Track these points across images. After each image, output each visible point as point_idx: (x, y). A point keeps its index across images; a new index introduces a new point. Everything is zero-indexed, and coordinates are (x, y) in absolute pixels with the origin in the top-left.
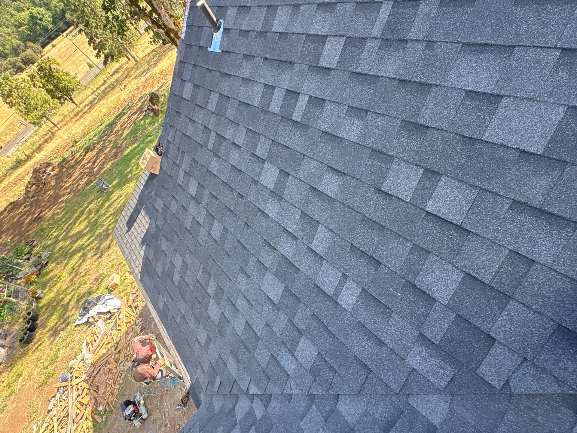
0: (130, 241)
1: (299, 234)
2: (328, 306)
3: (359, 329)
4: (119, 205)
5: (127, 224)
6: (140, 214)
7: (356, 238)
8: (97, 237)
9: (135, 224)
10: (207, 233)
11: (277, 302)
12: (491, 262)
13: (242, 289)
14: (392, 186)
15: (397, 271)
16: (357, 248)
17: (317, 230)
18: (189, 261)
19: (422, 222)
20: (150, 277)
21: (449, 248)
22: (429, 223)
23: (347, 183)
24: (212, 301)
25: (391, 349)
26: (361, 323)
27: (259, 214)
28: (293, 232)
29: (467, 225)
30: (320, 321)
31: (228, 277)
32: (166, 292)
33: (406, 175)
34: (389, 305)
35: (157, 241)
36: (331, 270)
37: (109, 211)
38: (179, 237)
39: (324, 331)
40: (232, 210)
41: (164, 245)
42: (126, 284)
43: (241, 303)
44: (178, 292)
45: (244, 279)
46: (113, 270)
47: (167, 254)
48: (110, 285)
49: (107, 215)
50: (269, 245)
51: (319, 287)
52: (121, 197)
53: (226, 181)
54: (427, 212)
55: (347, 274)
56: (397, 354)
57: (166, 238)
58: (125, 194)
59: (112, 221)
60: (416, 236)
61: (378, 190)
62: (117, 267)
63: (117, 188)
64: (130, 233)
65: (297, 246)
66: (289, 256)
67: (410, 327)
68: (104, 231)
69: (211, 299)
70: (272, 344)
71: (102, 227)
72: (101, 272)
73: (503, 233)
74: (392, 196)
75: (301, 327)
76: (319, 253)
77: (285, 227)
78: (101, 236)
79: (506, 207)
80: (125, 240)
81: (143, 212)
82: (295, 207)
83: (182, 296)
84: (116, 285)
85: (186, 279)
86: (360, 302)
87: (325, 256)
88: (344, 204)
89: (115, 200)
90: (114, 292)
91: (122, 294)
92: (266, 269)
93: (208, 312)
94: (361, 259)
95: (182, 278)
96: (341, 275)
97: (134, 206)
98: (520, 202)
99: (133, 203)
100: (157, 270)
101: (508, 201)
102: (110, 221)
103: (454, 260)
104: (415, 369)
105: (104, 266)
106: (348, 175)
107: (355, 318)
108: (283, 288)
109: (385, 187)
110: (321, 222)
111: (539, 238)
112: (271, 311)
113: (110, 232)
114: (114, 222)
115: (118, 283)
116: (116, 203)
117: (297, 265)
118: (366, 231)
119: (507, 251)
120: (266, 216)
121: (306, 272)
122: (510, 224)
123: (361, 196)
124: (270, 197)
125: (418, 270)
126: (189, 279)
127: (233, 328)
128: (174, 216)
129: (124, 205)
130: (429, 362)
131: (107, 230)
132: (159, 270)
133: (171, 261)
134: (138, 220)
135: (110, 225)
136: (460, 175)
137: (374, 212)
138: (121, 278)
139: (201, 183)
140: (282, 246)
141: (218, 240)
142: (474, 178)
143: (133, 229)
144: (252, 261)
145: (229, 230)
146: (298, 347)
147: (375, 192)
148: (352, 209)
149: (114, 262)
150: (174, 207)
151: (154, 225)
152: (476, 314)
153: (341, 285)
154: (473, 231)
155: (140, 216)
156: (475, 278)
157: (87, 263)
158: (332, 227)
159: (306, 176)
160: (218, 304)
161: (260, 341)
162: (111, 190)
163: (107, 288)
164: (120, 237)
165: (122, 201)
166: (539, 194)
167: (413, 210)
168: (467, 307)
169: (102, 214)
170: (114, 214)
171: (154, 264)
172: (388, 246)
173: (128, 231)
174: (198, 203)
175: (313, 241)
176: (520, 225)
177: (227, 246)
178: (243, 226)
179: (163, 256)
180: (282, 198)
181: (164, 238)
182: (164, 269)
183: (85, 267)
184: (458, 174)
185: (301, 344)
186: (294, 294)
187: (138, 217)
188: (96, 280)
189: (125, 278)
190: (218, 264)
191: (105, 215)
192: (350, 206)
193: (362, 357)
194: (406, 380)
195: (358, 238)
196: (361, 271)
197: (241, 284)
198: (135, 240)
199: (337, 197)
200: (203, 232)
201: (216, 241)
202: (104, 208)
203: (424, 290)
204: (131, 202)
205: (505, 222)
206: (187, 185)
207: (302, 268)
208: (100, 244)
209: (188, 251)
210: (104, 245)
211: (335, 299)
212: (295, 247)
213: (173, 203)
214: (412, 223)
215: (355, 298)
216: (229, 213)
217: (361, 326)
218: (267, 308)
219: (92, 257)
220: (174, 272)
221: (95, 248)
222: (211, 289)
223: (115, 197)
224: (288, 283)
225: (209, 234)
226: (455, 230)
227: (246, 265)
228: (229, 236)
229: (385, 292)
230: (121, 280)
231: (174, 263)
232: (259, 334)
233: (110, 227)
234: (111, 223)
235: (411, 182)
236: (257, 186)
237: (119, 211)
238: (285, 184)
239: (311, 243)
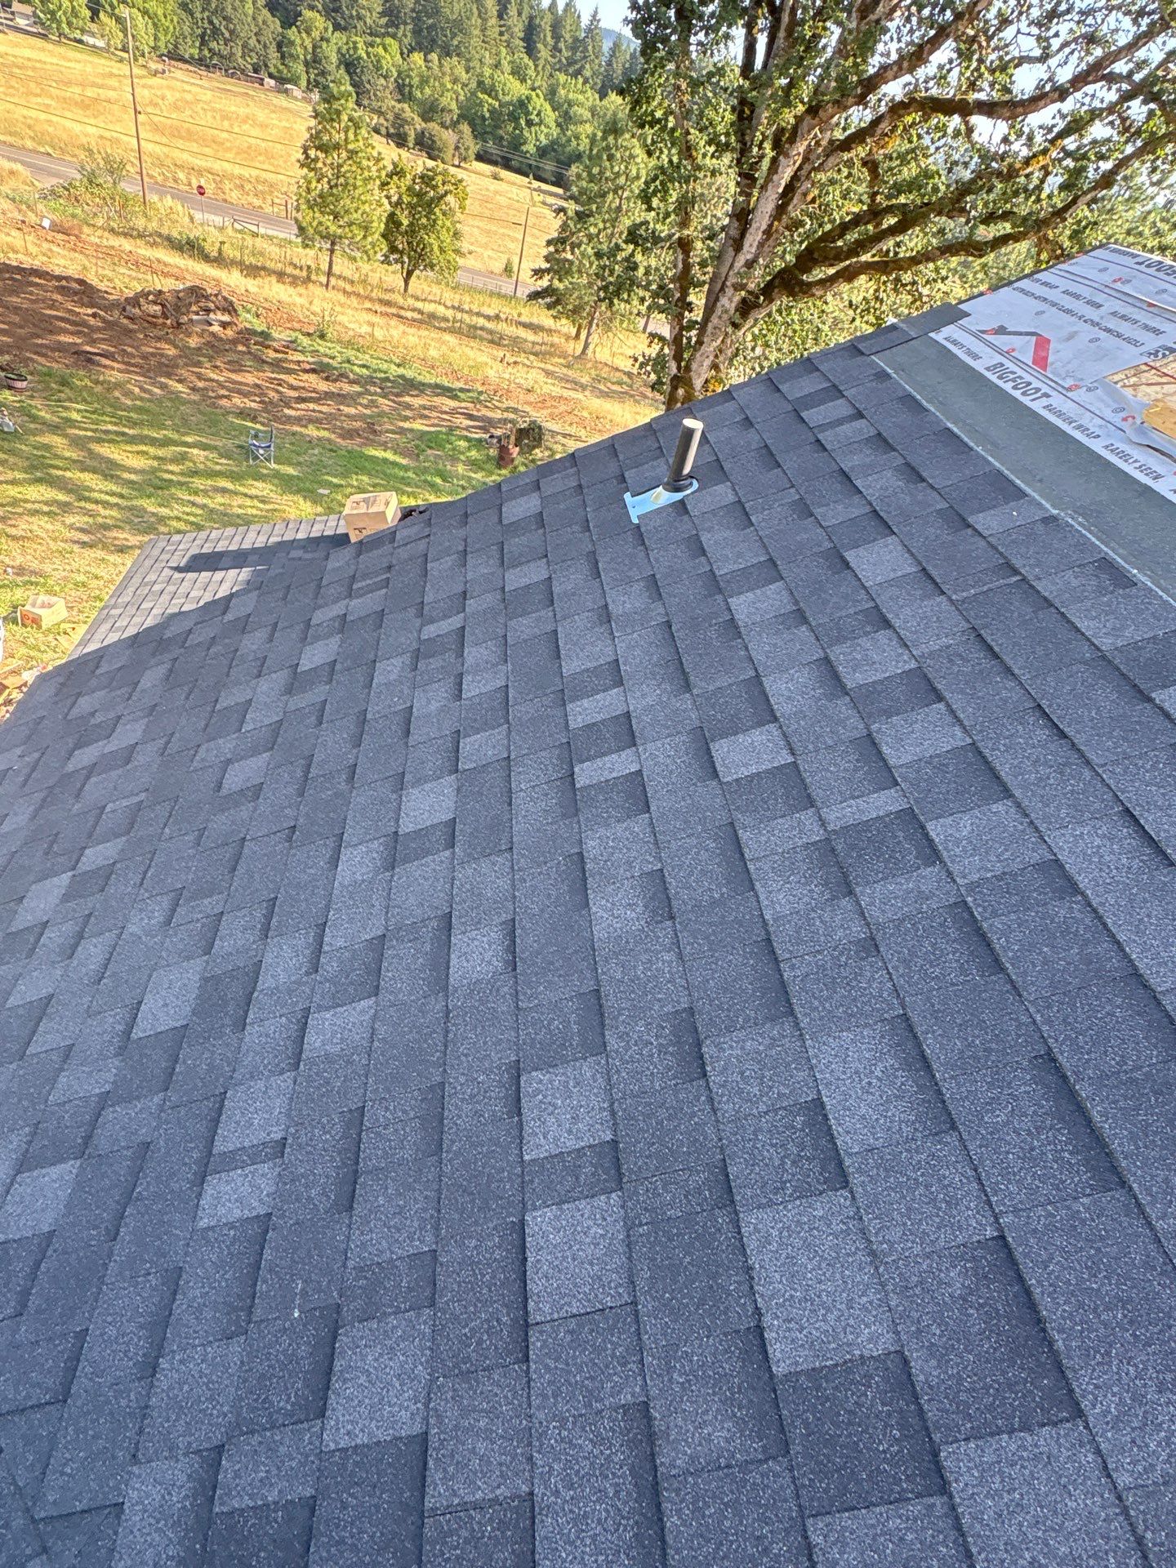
1: (330, 966)
2: (185, 1164)
3: (163, 1283)
7: (384, 1104)
10: (229, 756)
11: (137, 1033)
13: (132, 928)
15: (351, 1264)
16: (362, 1124)
17: (360, 1000)
18: (140, 759)
24: (66, 878)
26: (180, 1276)
27: (331, 843)
28: (326, 948)
30: (138, 1173)
31: (145, 873)
32: (36, 756)
34: (258, 1313)
35: (153, 655)
36: (279, 1105)
38: (187, 698)
39: (118, 1202)
40: (310, 776)
41: (151, 678)
43: (93, 951)
44: (51, 782)
45: (159, 917)
47: (134, 698)
50: (269, 917)
51: (222, 1106)
53: (369, 716)
55: (288, 1150)
57: (171, 671)
65: (299, 983)
66: (266, 982)
67: (225, 1409)
69: (70, 874)
75: (101, 1138)
76: (305, 1046)
77: (329, 923)
82: (387, 913)
83: (44, 800)
85: (93, 779)
86: (232, 1233)
87: (305, 1065)
92: (208, 951)
93: (34, 887)
94: (339, 1154)
95: (91, 771)
96: (278, 1136)
100: (81, 701)
107: (186, 1255)
108: (178, 1024)
110: (381, 996)
112: (106, 1037)
117: (251, 1015)
118: (412, 1115)
120: (335, 861)
121: (244, 1048)
124: (381, 840)
125: (376, 1310)
126: (95, 789)
127: (20, 975)
132: (84, 704)
133: (119, 717)
139: (338, 666)
140: (282, 949)
141: (224, 792)
144: (212, 905)
145: (261, 800)
146: (44, 1171)
150: (252, 642)
153: (255, 1155)
158: (382, 1030)
160: (66, 898)
171: (94, 682)
175: (328, 1009)
177: (221, 823)
178: (285, 825)
179: (123, 690)
180: (393, 868)
181: (168, 666)
182: (93, 714)
185: (55, 1171)
186: (176, 1062)
190: (167, 830)
195: (387, 1109)
196: (311, 1178)
197: (142, 919)
200: (227, 745)
201: (219, 786)
203: (337, 1365)
206: (317, 638)
207: (252, 1032)
209: (163, 741)
211: (211, 1167)
212: (293, 979)
213: (261, 634)
215: (237, 1213)
216: (299, 773)
217: (173, 1280)
218: (113, 1021)
220: (97, 742)
222: (95, 856)
224: (199, 1025)
225: (229, 762)
227: (192, 898)
228: (244, 812)
229: (286, 1274)
231: (118, 730)
236: (393, 792)
238: (428, 853)
239: (320, 1008)
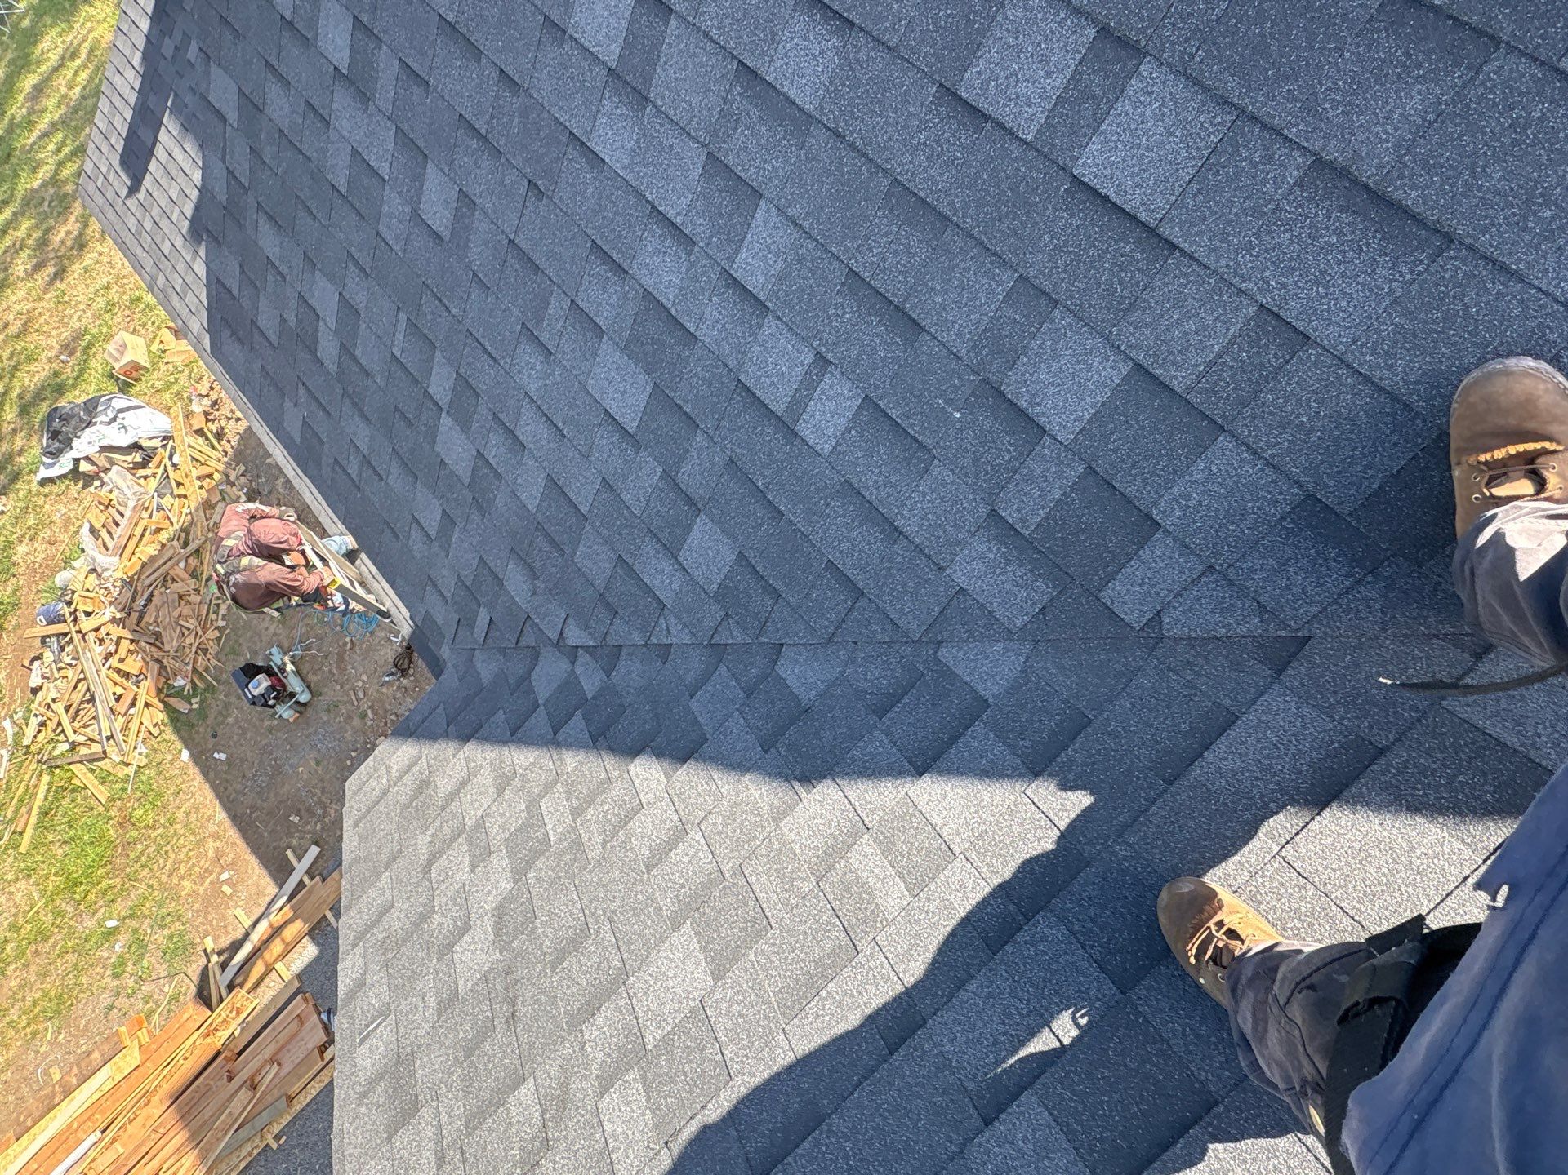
0: (148, 224)
1: (697, 228)
2: (770, 441)
3: (844, 498)
4: (77, 90)
5: (125, 162)
6: (163, 128)
7: (864, 249)
8: (27, 203)
9: (153, 166)
10: (408, 209)
11: (631, 427)
12: (1205, 336)
13: (532, 388)
14: (993, 83)
15: (963, 353)
16: (863, 280)
17: (753, 217)
18: (360, 299)
19: (1055, 209)
20: (243, 344)
21: (1109, 292)
22: (1073, 215)
23: (857, 61)
24: (446, 421)
25: (917, 546)
26: (851, 484)
27: (573, 152)
28: (678, 220)
29: (1173, 228)
30: (747, 478)
31: (485, 351)
32: (302, 391)
33: (1039, 44)
34: (928, 442)
35: (241, 226)
36: (786, 343)
37: (45, 110)
38: (315, 218)
39: (757, 502)
40: (483, 131)
41: (269, 242)
42: (170, 367)
43: (530, 428)
44: (339, 391)
45: (537, 361)
46: (116, 320)
47: (286, 271)
48: (117, 366)
49: (43, 126)
50: (606, 258)
51: (748, 389)
52: (74, 55)
53: (450, 17)
54: (1077, 181)
55: (829, 356)
56: (929, 557)
57: (271, 218)
58: (87, 45)
59: (67, 150)
60: (1031, 253)
61: (949, 94)
62: (127, 312)
63: (48, 20)
64: (141, 195)
65: (692, 265)
66: (667, 297)
67: (971, 497)
68: (44, 185)
69: (444, 415)
70: (620, 534)
71: (34, 170)
72: (75, 324)
73: (1257, 256)
74: (987, 118)
75: (697, 492)
76: (754, 292)
77: (657, 203)
78: (41, 204)
79: (1293, 175)
80: (132, 223)
81: (170, 126)
82: (689, 134)
83: (355, 404)
84: (137, 367)
85: (358, 353)
86: (853, 432)
87: (771, 301)
88: (839, 135)
89: (56, 69)
90: (137, 389)
91: (167, 396)
92: (599, 332)
93: (437, 449)
94: (869, 314)
95: (346, 350)
96: (810, 357)
97: (133, 98)
98: (1331, 165)
99: (127, 83)
100: (262, 322)
101: (1300, 160)
102: (58, 150)
103: (1115, 326)
104: (966, 590)
105: (82, 306)
106: (862, 29)
107: (839, 472)
108: (649, 390)
109: (970, 87)
110: (766, 193)
111: (1343, 276)
112: (616, 452)
113: (70, 188)
114: (73, 154)
115: (144, 361)
116: (61, 82)
117: (688, 325)
118: (895, 229)
119: (1252, 310)
120: (596, 160)
121: (714, 347)
122: (1286, 231)
123: (895, 111)
124: (607, 94)
125: (1016, 352)
126: (367, 353)
127: (513, 492)
128: (285, 142)
129: (93, 93)
130: (998, 576)
131: (54, 181)
132: (267, 321)
133: (301, 297)
134: (159, 152)
135: (61, 164)
136: (1198, 59)
137: (925, 170)
138: (148, 346)
139: (364, 18)
140: (646, 265)
141: (446, 235)
142: (1233, 75)
143: (147, 181)
144: (557, 306)
145: (478, 202)
146: (689, 541)
147: (937, 101)
148: (864, 155)
149: (113, 294)
150: (280, 107)
151: (219, 170)
152: (1133, 466)
153: (810, 384)
154: (1185, 246)
155: (163, 136)
156: (1153, 377)
157: (20, 294)
158: (797, 211)
159: (727, 21)
160: (465, 427)
161: (588, 527)
162: (26, 23)
163: (112, 376)
164: (111, 210)
165: (84, 76)
166: (1388, 142)
167: (1038, 170)
168: (1115, 451)
169: (18, 119)
170: (64, 122)
171: (245, 303)
172: (949, 280)
173: (133, 190)
174: (365, 98)
175: (737, 252)
176: (1310, 234)
177: (478, 254)
178: (522, 191)
179: (270, 278)
180: (647, 99)
181: (263, 219)
182: (283, 320)
183: (17, 307)
184: (1192, 56)
185: (695, 535)
186: (680, 408)
187: (156, 140)
188: (68, 348)
189: (161, 347)
190: (454, 311)
191: (29, 124)
192: (859, 143)
193: (844, 564)
194: (941, 613)
195: (870, 249)
196: (867, 349)
197: (529, 375)
198: (164, 223)
199: (822, 108)
200: (393, 204)
201: (437, 236)
202: (21, 98)
203: (1023, 404)
204: (118, 81)
205: (1274, 224)
206: (313, 23)
207: (705, 333)
208: (48, 230)
209: (352, 267)
210: (62, 235)
211: (789, 422)
212: (683, 270)
213: (273, 90)
214: (1027, 214)
215: (843, 421)
216: (474, 144)
217: (850, 491)
218: (605, 440)
219: (30, 275)
220: (317, 331)
221: (30, 242)
222: (440, 386)
223: (53, 58)
224: (662, 374)
225: (415, 212)
226: (1138, 242)
227: (541, 319)
228: (481, 225)
229: (922, 407)
230: (150, 352)
231: (313, 302)
232: (584, 509)
233: (66, 173)
234: (62, 155)
235: (1049, 74)
236: (561, 45)
237: (80, 114)
238: (656, 47)
239: (731, 260)
